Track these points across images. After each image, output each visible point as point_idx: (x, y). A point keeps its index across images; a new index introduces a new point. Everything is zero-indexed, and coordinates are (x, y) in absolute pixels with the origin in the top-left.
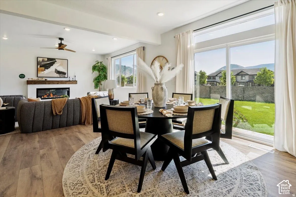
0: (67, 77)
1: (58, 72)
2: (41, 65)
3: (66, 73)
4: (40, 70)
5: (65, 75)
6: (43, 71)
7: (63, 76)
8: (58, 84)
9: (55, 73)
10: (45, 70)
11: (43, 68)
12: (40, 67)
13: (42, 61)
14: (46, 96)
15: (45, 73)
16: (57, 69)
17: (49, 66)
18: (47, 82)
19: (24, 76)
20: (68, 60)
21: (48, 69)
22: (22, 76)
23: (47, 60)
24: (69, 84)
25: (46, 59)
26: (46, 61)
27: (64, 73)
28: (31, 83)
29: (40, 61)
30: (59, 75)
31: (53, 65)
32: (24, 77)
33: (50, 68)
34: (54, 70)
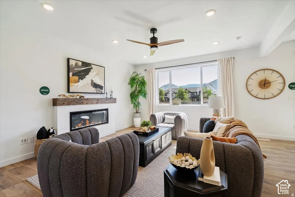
0: (104, 93)
1: (95, 85)
2: (74, 73)
3: (103, 87)
4: (73, 81)
5: (102, 89)
6: (77, 83)
7: (100, 92)
8: (97, 103)
9: (91, 86)
10: (79, 81)
11: (76, 78)
12: (73, 75)
13: (75, 66)
14: (80, 124)
15: (79, 87)
16: (93, 79)
17: (83, 75)
18: (84, 102)
19: (47, 90)
20: (104, 67)
21: (83, 80)
22: (44, 91)
23: (82, 65)
24: (109, 103)
25: (80, 64)
26: (80, 67)
27: (101, 87)
28: (64, 102)
29: (72, 65)
30: (96, 90)
31: (88, 74)
32: (48, 93)
33: (85, 78)
34: (90, 82)
